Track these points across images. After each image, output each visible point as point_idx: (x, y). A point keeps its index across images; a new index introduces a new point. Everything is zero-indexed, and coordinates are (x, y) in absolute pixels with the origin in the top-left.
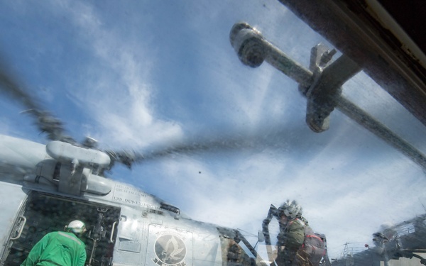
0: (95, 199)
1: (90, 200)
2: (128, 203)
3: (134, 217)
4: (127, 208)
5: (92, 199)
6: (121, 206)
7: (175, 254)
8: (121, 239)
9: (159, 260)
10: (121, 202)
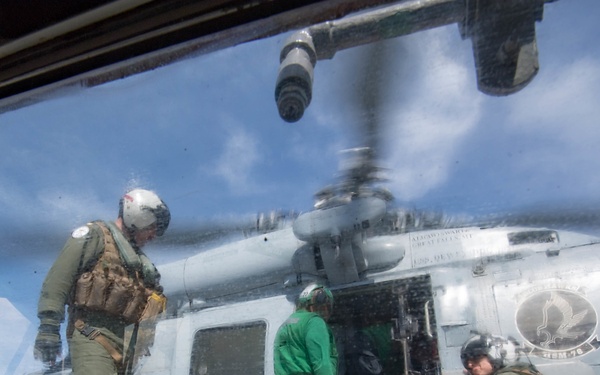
0: (383, 276)
1: (377, 281)
2: (441, 261)
3: (459, 281)
4: (442, 271)
5: (379, 278)
6: (429, 272)
7: (570, 326)
8: (447, 328)
9: (533, 346)
10: (429, 264)
